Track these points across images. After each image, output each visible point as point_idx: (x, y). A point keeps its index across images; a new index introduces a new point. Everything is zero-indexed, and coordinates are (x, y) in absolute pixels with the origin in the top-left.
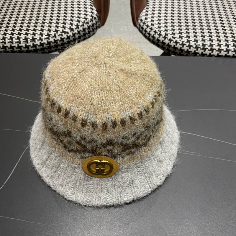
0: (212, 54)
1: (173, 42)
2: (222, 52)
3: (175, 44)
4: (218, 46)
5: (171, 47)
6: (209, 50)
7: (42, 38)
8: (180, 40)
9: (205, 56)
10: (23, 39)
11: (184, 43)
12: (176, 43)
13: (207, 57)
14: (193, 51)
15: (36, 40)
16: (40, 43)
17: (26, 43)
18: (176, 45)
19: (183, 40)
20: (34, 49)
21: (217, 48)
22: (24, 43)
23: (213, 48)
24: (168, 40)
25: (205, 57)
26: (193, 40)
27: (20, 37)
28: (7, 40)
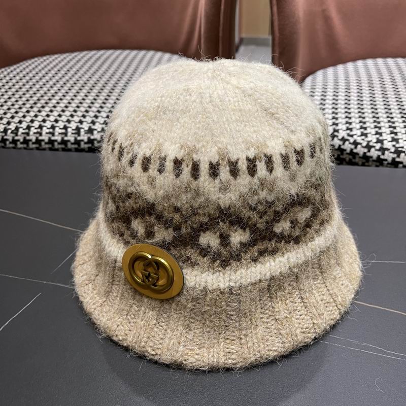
1: (350, 143)
3: (353, 147)
5: (345, 152)
7: (106, 128)
8: (363, 140)
10: (73, 130)
11: (371, 144)
12: (356, 144)
14: (390, 159)
15: (95, 132)
17: (76, 136)
18: (356, 148)
19: (369, 139)
20: (89, 148)
22: (74, 135)
24: (339, 140)
26: (390, 139)
27: (68, 125)
28: (45, 130)
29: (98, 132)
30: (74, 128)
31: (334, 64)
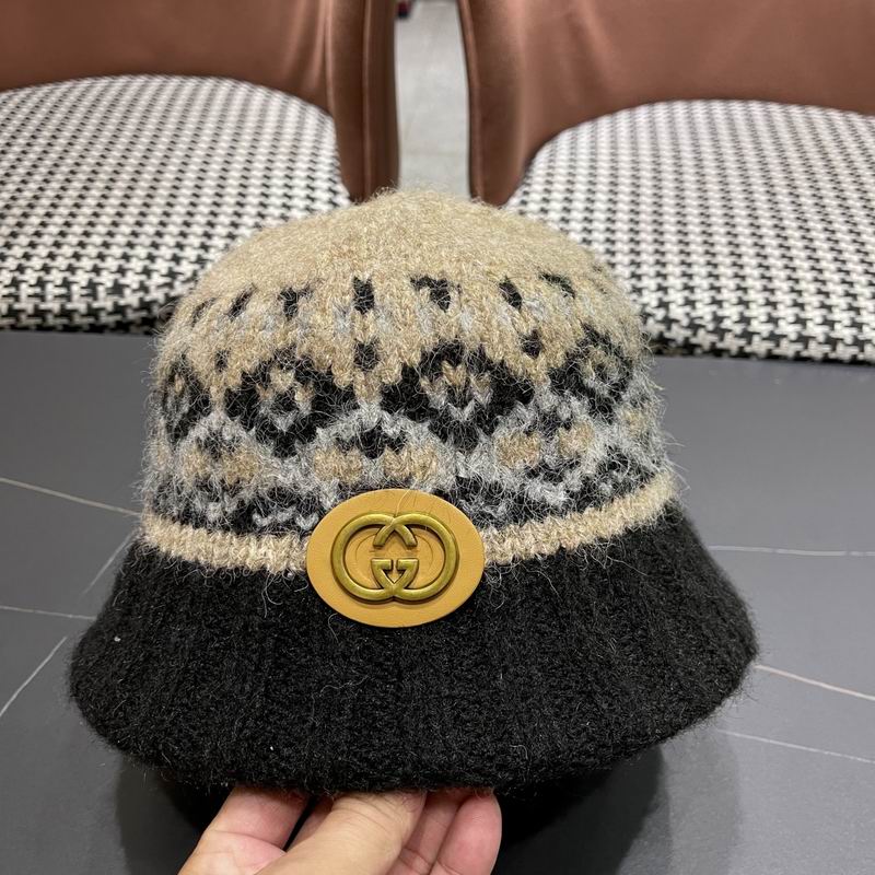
0: (748, 349)
2: (784, 343)
4: (768, 322)
6: (736, 336)
7: (148, 283)
8: (635, 301)
9: (725, 355)
10: (83, 288)
11: (648, 310)
13: (733, 362)
14: (680, 340)
15: (127, 292)
16: (141, 300)
17: (90, 300)
19: (645, 299)
20: (117, 322)
21: (766, 329)
22: (85, 299)
23: (751, 329)
25: (725, 361)
26: (681, 301)
27: (72, 279)
28: (25, 290)
29: (134, 291)
30: (84, 283)
31: (593, 116)
